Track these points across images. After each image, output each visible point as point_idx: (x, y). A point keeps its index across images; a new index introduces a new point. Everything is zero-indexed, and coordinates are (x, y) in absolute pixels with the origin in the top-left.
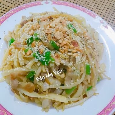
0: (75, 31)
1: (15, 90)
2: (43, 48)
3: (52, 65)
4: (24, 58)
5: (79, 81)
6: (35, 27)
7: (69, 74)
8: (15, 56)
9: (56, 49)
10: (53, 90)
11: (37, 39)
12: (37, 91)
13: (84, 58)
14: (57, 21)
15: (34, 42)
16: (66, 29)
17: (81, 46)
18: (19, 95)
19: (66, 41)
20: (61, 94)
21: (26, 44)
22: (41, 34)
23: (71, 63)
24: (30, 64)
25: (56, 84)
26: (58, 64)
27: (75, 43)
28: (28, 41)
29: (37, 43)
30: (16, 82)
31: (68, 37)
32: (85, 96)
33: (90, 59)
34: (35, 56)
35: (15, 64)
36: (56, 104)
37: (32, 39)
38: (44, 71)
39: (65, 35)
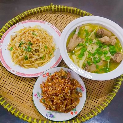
0: (36, 35)
1: (22, 66)
2: (26, 46)
3: (32, 51)
4: (21, 52)
5: (45, 53)
6: (20, 39)
7: (40, 51)
8: (17, 53)
9: (31, 44)
10: (36, 60)
11: (23, 43)
12: (31, 63)
13: (43, 44)
14: (27, 33)
15: (22, 45)
16: (32, 35)
17: (40, 40)
18: (25, 67)
19: (34, 40)
20: (41, 60)
21: (19, 47)
22: (23, 41)
23: (39, 47)
24: (24, 54)
25: (37, 57)
26: (34, 49)
27: (37, 40)
28: (19, 46)
29: (23, 45)
30: (22, 62)
31: (34, 38)
32: (50, 58)
33: (46, 43)
34: (25, 50)
35: (19, 55)
36: (40, 64)
37: (21, 44)
38: (30, 54)
39: (33, 38)
